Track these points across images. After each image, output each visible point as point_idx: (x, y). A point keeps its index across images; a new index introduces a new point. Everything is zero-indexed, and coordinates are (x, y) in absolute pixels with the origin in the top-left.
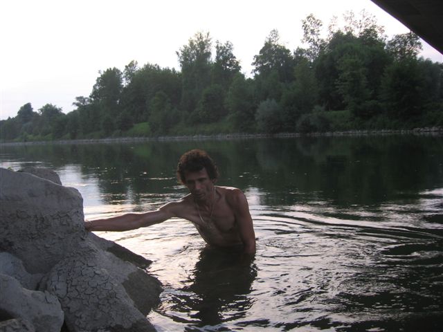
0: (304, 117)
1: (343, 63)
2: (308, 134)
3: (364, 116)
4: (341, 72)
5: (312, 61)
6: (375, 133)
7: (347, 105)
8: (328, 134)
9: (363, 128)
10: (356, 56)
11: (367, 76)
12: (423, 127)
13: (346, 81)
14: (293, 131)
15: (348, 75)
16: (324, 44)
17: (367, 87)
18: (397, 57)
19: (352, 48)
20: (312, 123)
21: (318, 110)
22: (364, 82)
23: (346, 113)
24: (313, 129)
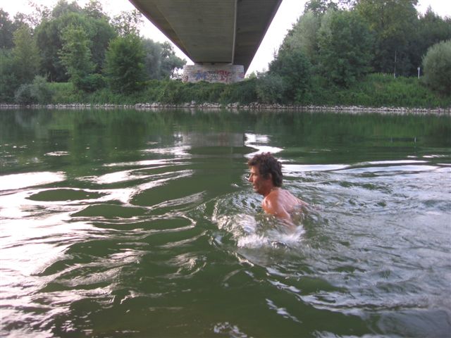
0: (24, 87)
1: (67, 32)
2: (28, 106)
3: (87, 89)
4: (65, 42)
5: (34, 27)
6: (98, 106)
7: (70, 77)
8: (50, 106)
9: (86, 102)
10: (81, 27)
11: (91, 49)
12: (145, 103)
13: (70, 52)
14: (12, 102)
15: (72, 46)
16: (47, 11)
17: (91, 60)
18: (121, 31)
19: (77, 18)
20: (33, 94)
21: (40, 81)
22: (88, 54)
23: (69, 85)
24: (33, 100)
